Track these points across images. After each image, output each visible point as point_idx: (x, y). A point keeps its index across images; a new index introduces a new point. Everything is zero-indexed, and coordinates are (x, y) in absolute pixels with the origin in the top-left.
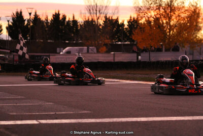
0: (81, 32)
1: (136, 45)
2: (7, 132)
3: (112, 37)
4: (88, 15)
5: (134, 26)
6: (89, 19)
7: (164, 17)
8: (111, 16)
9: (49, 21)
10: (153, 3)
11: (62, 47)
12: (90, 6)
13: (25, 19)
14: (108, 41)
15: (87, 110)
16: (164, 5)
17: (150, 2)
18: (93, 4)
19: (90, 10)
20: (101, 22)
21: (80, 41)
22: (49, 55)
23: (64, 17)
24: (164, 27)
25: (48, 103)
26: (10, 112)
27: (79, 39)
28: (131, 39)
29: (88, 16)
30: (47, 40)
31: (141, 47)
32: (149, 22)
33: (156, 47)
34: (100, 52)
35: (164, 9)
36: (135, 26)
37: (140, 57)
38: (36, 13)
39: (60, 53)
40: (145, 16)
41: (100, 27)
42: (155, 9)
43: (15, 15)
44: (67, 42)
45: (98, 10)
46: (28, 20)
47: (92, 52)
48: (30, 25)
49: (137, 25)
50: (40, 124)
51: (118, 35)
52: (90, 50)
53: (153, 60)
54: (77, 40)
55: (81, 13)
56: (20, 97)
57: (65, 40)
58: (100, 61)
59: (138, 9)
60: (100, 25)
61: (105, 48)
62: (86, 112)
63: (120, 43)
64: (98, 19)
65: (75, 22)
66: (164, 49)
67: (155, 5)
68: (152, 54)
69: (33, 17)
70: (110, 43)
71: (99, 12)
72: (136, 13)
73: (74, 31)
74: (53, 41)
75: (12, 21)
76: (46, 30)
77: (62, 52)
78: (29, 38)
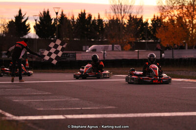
0: (106, 31)
1: (159, 43)
2: (34, 127)
3: (137, 36)
4: (113, 14)
5: (157, 25)
6: (114, 18)
7: (187, 16)
8: (135, 15)
9: (75, 20)
10: (176, 2)
11: (87, 45)
12: (115, 6)
13: (52, 18)
14: (132, 40)
15: (112, 106)
16: (186, 5)
17: (173, 2)
18: (117, 4)
19: (115, 10)
20: (126, 21)
21: (105, 40)
22: (75, 53)
23: (90, 17)
24: (187, 26)
25: (74, 99)
26: (38, 108)
27: (105, 38)
28: (155, 37)
29: (113, 16)
30: (73, 38)
31: (165, 44)
32: (172, 21)
33: (179, 45)
34: (124, 50)
35: (187, 8)
36: (159, 25)
37: (163, 54)
38: (62, 12)
39: (85, 51)
40: (168, 15)
41: (125, 26)
42: (178, 8)
43: (42, 14)
44: (93, 40)
45: (122, 9)
46: (55, 20)
47: (117, 50)
48: (56, 24)
49: (161, 24)
50: (67, 119)
51: (143, 33)
52: (115, 48)
53: (176, 57)
54: (102, 38)
55: (106, 13)
56: (47, 93)
57: (90, 39)
58: (124, 58)
59: (161, 8)
60: (125, 24)
61: (129, 45)
62: (111, 107)
63: (144, 41)
64: (123, 18)
65: (100, 21)
66: (187, 47)
67: (178, 5)
68: (175, 52)
69: (60, 16)
70: (134, 41)
71: (124, 11)
72: (160, 12)
73: (100, 29)
74: (79, 40)
75: (39, 20)
76: (72, 29)
77: (88, 50)
78: (56, 36)
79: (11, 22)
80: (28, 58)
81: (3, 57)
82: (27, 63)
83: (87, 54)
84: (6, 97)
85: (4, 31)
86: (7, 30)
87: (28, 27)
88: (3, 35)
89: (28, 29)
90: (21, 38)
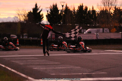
0: (98, 18)
3: (120, 22)
4: (103, 6)
6: (103, 9)
8: (119, 7)
9: (76, 11)
11: (85, 29)
13: (59, 10)
19: (104, 3)
20: (112, 11)
21: (97, 25)
23: (86, 8)
26: (51, 73)
27: (97, 23)
29: (103, 7)
30: (74, 24)
34: (111, 32)
38: (66, 5)
39: (83, 33)
41: (112, 15)
43: (52, 7)
44: (88, 25)
45: (110, 3)
46: (61, 11)
47: (106, 32)
48: (62, 14)
52: (105, 30)
54: (95, 24)
55: (98, 5)
56: (57, 63)
58: (112, 38)
60: (112, 13)
61: (115, 29)
64: (110, 9)
65: (94, 11)
69: (65, 8)
70: (118, 25)
71: (111, 4)
73: (93, 17)
75: (50, 11)
76: (74, 17)
77: (85, 32)
78: (62, 23)
79: (30, 13)
81: (24, 37)
83: (85, 35)
84: (28, 66)
86: (27, 18)
87: (42, 16)
88: (24, 22)
89: (42, 17)
90: (37, 24)
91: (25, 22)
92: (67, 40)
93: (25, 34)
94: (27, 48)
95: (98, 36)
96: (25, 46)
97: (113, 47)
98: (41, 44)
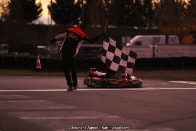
0: (156, 14)
11: (129, 36)
21: (155, 27)
25: (111, 117)
27: (154, 24)
30: (107, 25)
34: (184, 43)
39: (126, 44)
41: (185, 7)
44: (136, 28)
47: (173, 43)
48: (82, 3)
52: (169, 39)
54: (151, 26)
56: (70, 107)
57: (133, 26)
58: (184, 56)
60: (185, 3)
61: (191, 37)
73: (147, 12)
74: (116, 27)
76: (105, 11)
77: (130, 42)
78: (80, 22)
80: (40, 54)
81: (2, 52)
82: (39, 61)
84: (9, 113)
85: (2, 14)
86: (8, 11)
87: (39, 7)
88: (2, 20)
89: (39, 10)
90: (29, 23)
91: (4, 20)
92: (91, 58)
93: (4, 45)
94: (8, 75)
95: (155, 50)
96: (3, 71)
97: (187, 75)
98: (38, 67)
